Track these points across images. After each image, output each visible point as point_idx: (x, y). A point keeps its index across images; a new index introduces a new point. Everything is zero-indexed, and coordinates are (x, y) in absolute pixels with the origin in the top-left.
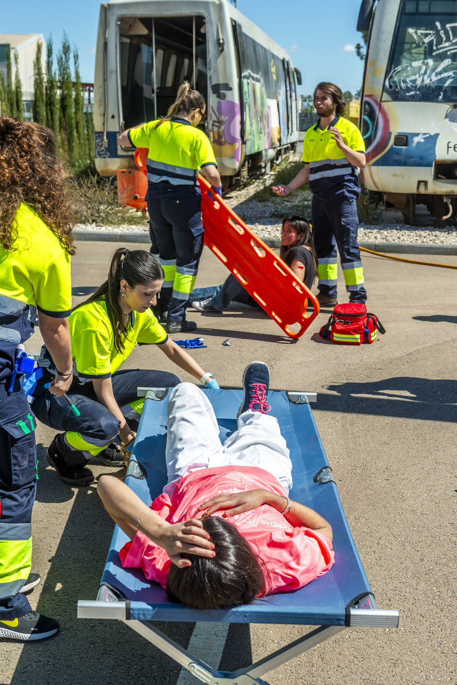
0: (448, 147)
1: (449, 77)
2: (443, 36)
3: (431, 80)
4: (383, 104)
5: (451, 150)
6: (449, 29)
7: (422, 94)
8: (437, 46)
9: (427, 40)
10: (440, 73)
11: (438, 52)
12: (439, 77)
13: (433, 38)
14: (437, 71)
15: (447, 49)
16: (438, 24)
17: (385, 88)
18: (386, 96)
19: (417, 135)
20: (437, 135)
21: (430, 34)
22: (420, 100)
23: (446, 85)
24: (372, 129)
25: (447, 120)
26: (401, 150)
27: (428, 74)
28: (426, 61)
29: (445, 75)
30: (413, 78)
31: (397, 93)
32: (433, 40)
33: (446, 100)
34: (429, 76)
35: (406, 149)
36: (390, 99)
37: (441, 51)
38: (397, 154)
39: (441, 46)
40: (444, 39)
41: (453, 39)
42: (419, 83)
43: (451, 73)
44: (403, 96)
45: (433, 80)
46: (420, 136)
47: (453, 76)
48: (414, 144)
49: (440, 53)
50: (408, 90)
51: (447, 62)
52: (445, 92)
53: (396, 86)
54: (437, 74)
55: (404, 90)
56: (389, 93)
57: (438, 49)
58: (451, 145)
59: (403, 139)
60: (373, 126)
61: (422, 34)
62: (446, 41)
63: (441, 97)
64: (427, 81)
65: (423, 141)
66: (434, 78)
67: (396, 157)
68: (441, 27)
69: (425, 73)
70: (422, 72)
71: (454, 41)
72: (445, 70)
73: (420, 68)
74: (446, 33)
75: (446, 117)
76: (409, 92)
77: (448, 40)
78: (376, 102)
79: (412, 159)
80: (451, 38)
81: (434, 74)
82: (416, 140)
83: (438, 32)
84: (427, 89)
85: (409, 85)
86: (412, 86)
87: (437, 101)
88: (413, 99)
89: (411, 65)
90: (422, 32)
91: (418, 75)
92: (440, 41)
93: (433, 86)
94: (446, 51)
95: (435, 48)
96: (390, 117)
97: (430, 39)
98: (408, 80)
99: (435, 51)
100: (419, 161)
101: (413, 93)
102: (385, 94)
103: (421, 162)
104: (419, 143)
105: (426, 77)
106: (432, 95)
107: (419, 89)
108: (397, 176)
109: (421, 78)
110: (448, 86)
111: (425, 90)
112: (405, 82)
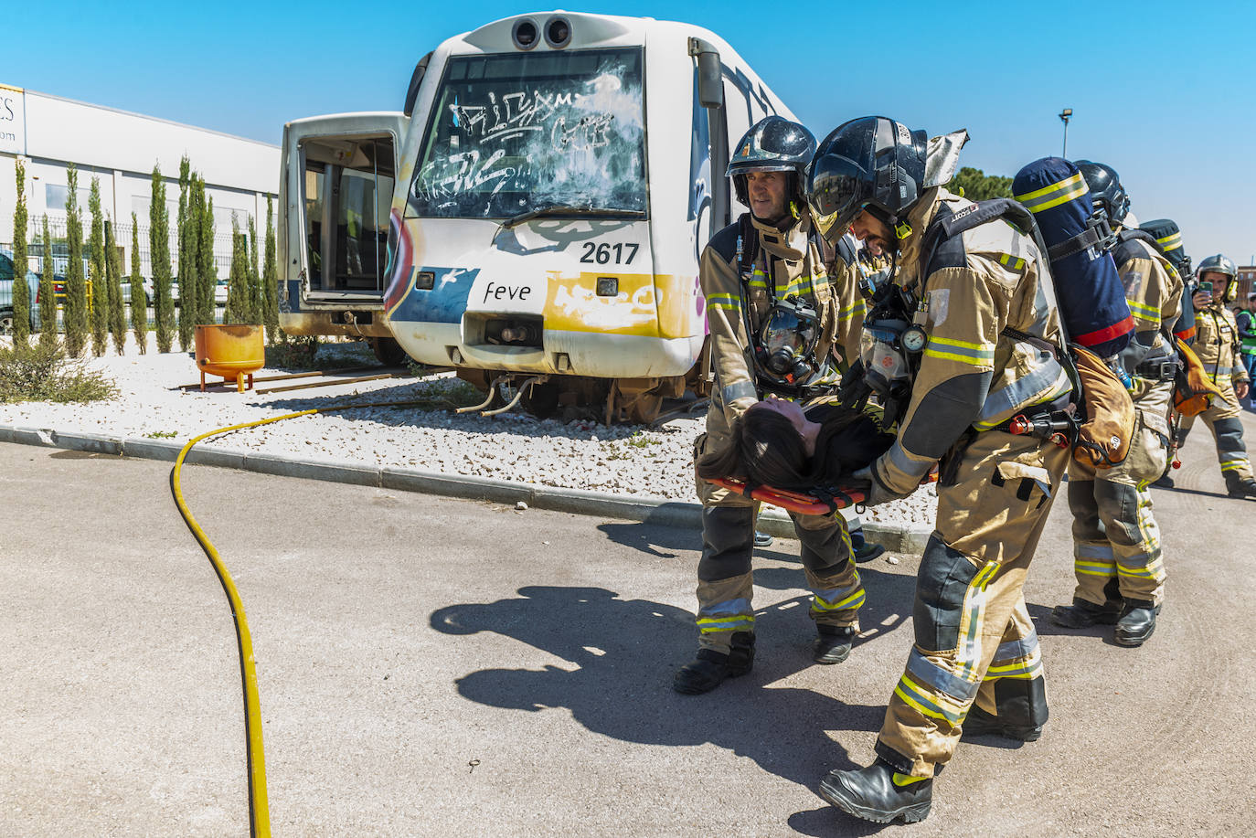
0: (488, 291)
1: (500, 178)
2: (497, 113)
3: (474, 183)
4: (406, 221)
5: (491, 296)
6: (507, 102)
7: (461, 204)
8: (486, 130)
9: (473, 121)
10: (489, 172)
11: (487, 139)
12: (486, 179)
13: (482, 117)
14: (483, 169)
15: (501, 133)
16: (492, 96)
17: (410, 197)
18: (411, 211)
19: (448, 271)
20: (477, 271)
21: (478, 111)
22: (457, 216)
23: (496, 191)
24: (392, 262)
25: (495, 246)
26: (422, 295)
27: (470, 174)
28: (469, 154)
29: (495, 175)
30: (449, 180)
31: (426, 204)
32: (482, 120)
33: (495, 215)
34: (472, 177)
35: (430, 294)
36: (417, 216)
37: (491, 137)
38: (418, 301)
39: (492, 129)
40: (498, 118)
41: (511, 118)
42: (457, 188)
43: (503, 172)
44: (434, 209)
45: (477, 184)
46: (453, 273)
47: (506, 176)
48: (442, 286)
49: (490, 141)
50: (442, 199)
51: (499, 154)
52: (493, 203)
53: (426, 194)
54: (483, 174)
55: (436, 200)
56: (415, 205)
57: (487, 135)
58: (493, 288)
59: (429, 278)
60: (393, 257)
61: (467, 111)
62: (500, 122)
63: (487, 211)
64: (469, 185)
65: (454, 280)
66: (479, 181)
67: (416, 307)
68: (496, 99)
69: (467, 173)
70: (463, 170)
71: (511, 121)
72: (495, 167)
73: (460, 165)
74: (503, 110)
75: (493, 243)
76: (443, 203)
77: (504, 119)
78: (398, 219)
79: (436, 310)
80: (509, 117)
81: (480, 173)
82: (447, 278)
83: (490, 107)
84: (468, 198)
85: (443, 192)
86: (448, 194)
87: (482, 218)
88: (448, 214)
89: (448, 162)
90: (468, 108)
91: (457, 176)
92: (491, 122)
93: (477, 193)
94: (500, 137)
95: (483, 133)
96: (415, 242)
97: (478, 119)
98: (441, 185)
99: (482, 137)
100: (443, 313)
101: (448, 204)
102: (409, 206)
103: (447, 315)
104: (448, 284)
105: (467, 178)
106: (474, 207)
107: (458, 198)
108: (419, 338)
109: (461, 181)
110: (498, 193)
111: (465, 199)
112: (437, 186)
